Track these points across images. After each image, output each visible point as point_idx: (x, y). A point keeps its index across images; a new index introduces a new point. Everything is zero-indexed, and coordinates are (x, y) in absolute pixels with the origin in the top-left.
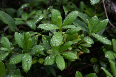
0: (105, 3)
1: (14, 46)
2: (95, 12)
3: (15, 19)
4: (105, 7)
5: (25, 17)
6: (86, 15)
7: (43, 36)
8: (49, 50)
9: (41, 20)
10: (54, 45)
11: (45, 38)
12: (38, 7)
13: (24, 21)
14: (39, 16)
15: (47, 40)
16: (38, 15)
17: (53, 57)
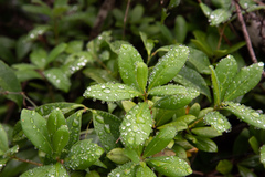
0: (245, 19)
1: (18, 143)
2: (220, 44)
3: (16, 66)
4: (245, 30)
5: (40, 59)
6: (200, 52)
7: (95, 111)
8: (114, 151)
9: (84, 68)
10: (131, 141)
11: (100, 118)
12: (71, 33)
13: (37, 71)
14: (76, 57)
15: (106, 122)
16: (75, 54)
17: (128, 172)
